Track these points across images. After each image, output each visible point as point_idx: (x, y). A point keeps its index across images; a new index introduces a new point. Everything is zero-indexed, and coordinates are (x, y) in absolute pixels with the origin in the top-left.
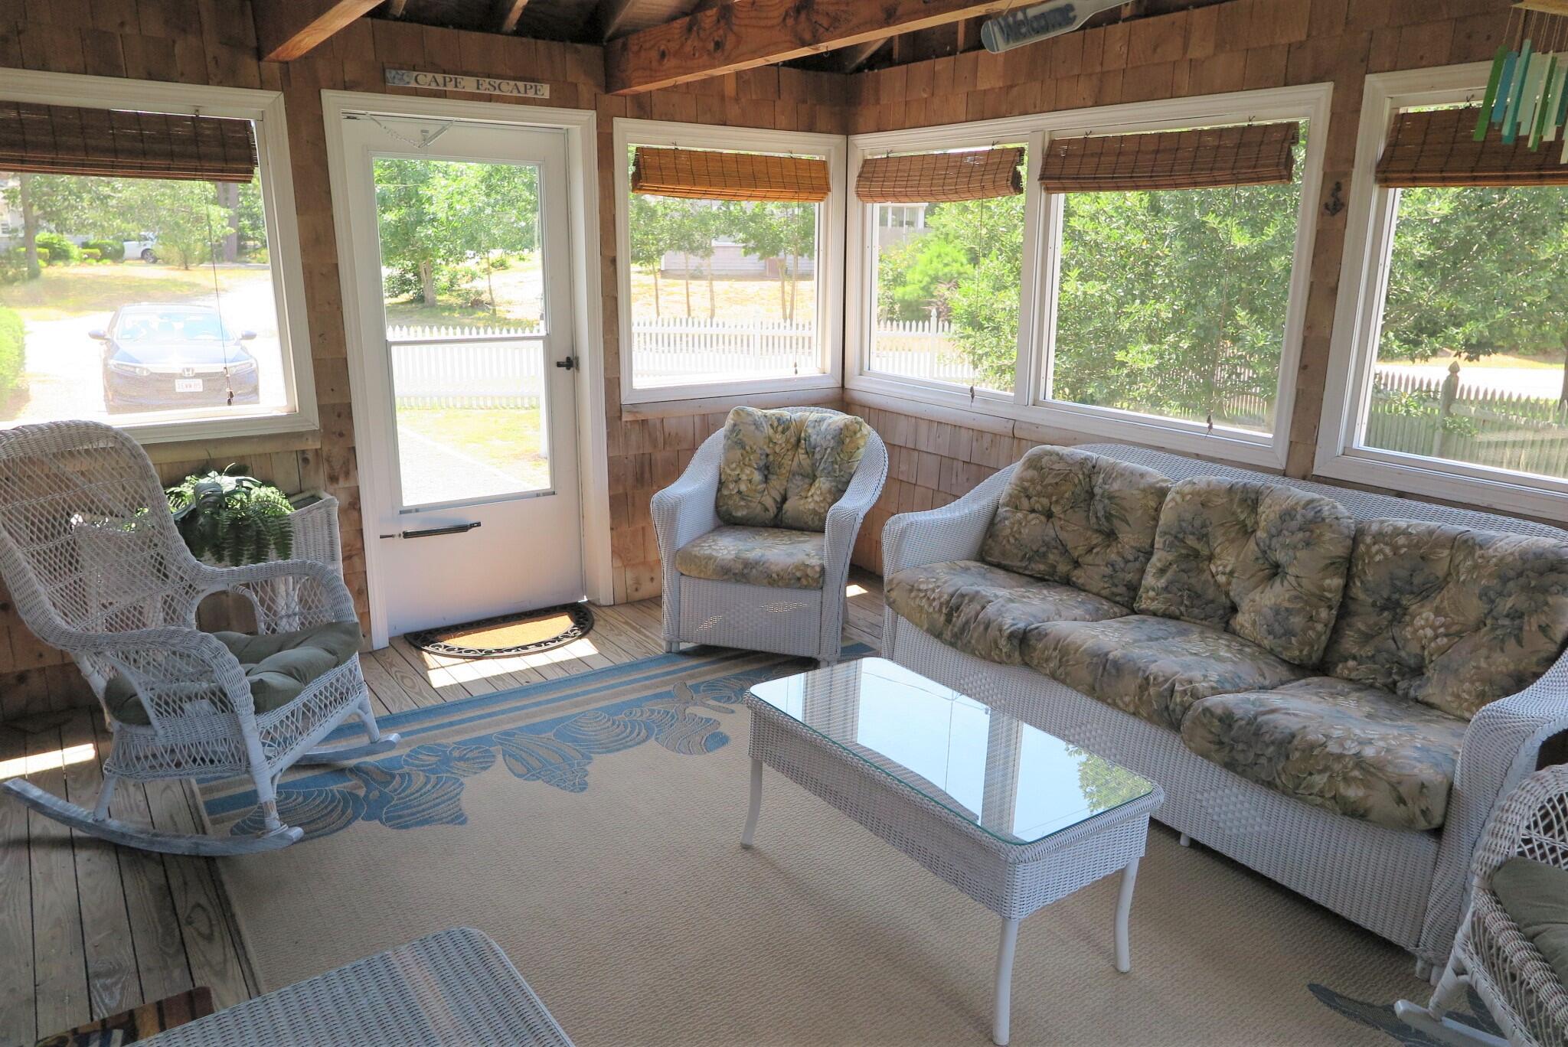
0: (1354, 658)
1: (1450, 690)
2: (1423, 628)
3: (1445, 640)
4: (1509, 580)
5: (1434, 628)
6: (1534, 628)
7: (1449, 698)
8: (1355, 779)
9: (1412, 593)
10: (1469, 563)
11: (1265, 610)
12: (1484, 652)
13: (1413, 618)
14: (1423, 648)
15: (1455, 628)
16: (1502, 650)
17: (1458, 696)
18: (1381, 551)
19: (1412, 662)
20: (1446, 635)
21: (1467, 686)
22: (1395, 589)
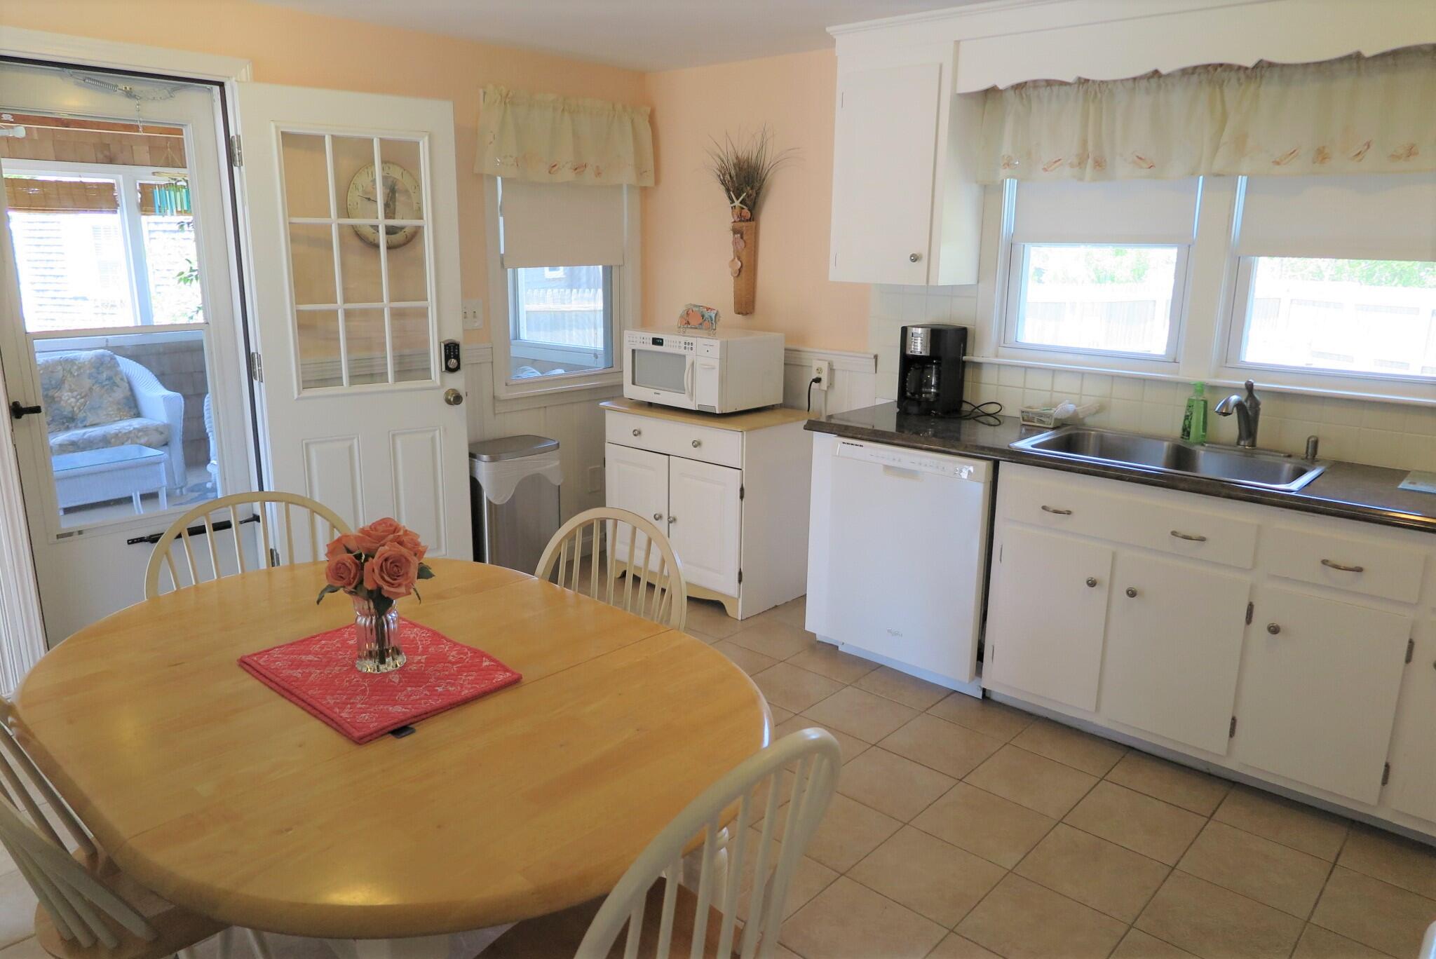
2: (69, 399)
5: (75, 397)
6: (118, 379)
7: (104, 417)
8: (141, 436)
9: (53, 388)
10: (74, 368)
13: (61, 398)
14: (73, 407)
15: (83, 395)
19: (70, 415)
20: (82, 398)
22: (47, 389)
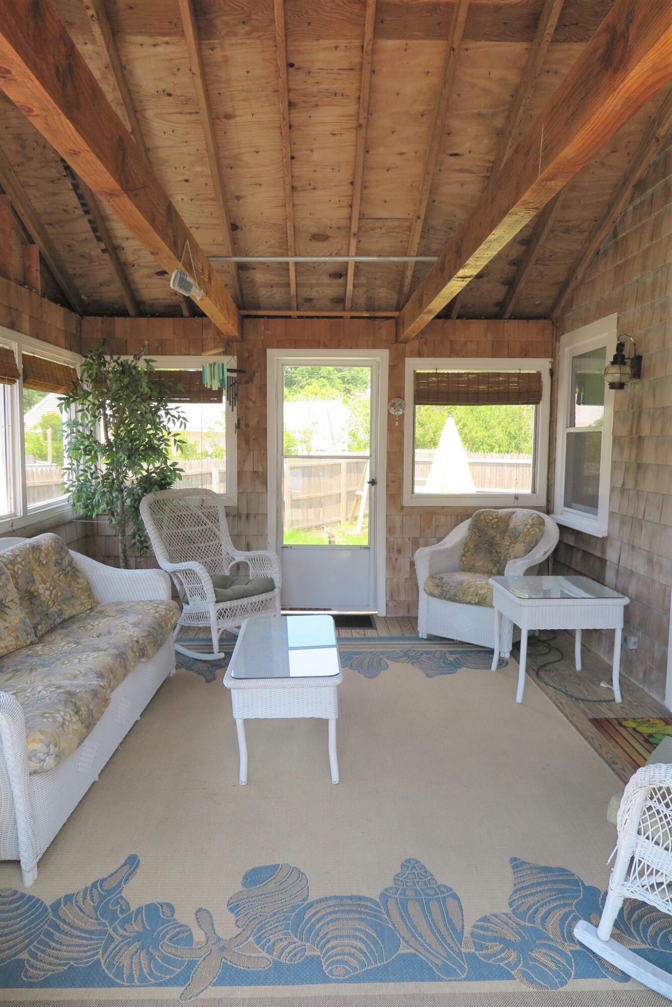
0: (38, 625)
1: (77, 604)
3: (55, 591)
4: (61, 552)
10: (43, 555)
11: (18, 626)
12: (73, 583)
13: (37, 591)
16: (79, 578)
17: (82, 604)
18: (18, 568)
21: (82, 597)
